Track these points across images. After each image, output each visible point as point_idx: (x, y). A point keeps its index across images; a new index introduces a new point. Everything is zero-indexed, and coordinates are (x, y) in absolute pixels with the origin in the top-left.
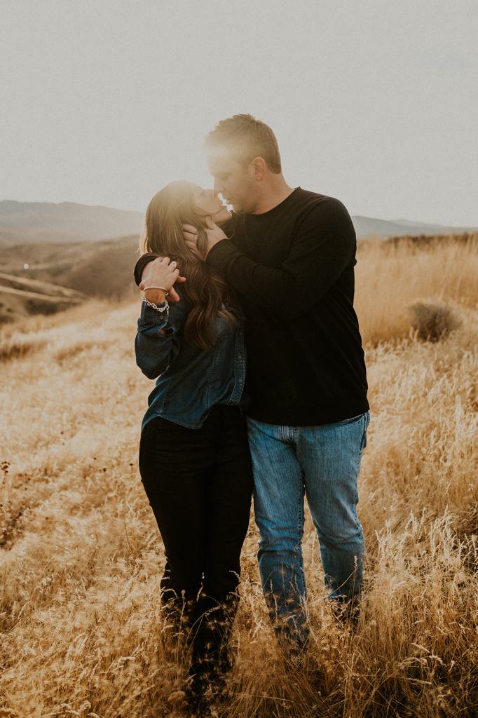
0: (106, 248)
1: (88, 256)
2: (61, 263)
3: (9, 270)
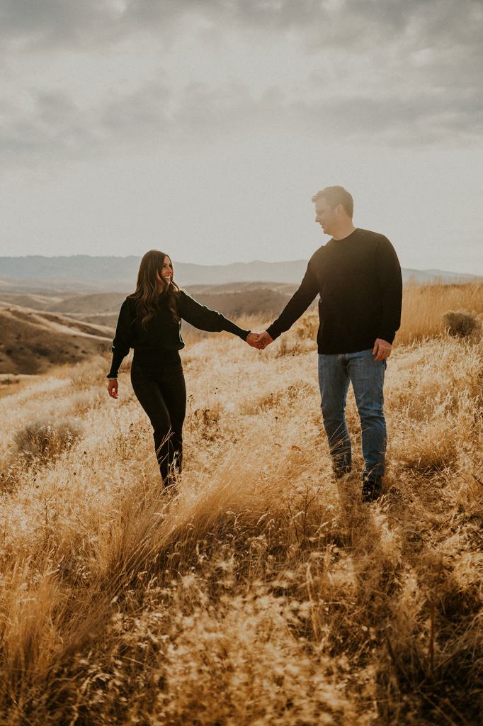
3: (83, 317)
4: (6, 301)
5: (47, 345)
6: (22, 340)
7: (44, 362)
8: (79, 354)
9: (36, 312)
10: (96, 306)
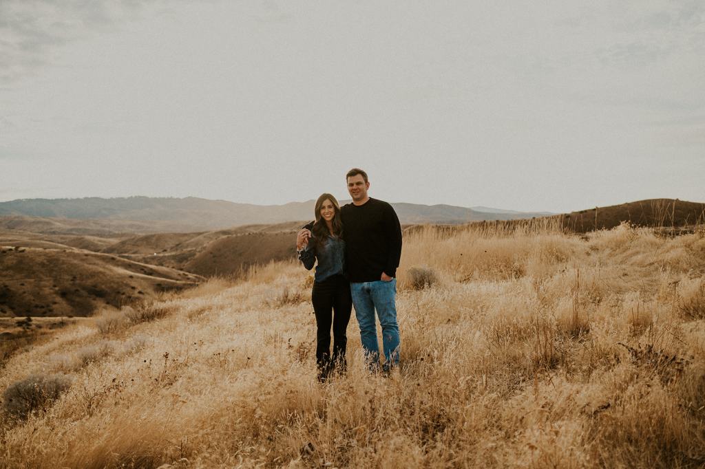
0: (225, 237)
1: (209, 244)
2: (185, 250)
3: (141, 258)
4: (61, 243)
5: (103, 287)
6: (77, 282)
7: (100, 303)
8: (136, 294)
9: (93, 253)
10: (154, 247)
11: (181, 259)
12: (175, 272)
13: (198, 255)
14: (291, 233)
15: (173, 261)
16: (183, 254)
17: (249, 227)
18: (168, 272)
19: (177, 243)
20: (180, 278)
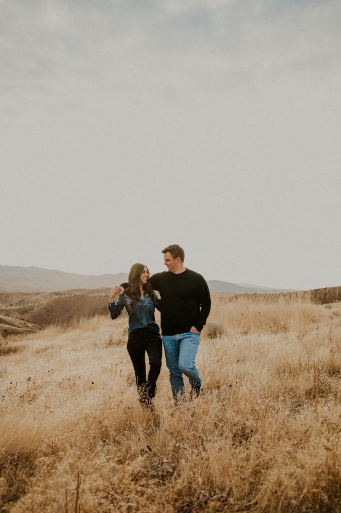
0: (57, 297)
1: (44, 302)
2: (26, 305)
10: (4, 302)
11: (23, 312)
12: (18, 322)
13: (36, 309)
14: (105, 296)
15: (16, 313)
16: (25, 308)
17: (74, 290)
18: (12, 321)
19: (21, 300)
20: (21, 326)
